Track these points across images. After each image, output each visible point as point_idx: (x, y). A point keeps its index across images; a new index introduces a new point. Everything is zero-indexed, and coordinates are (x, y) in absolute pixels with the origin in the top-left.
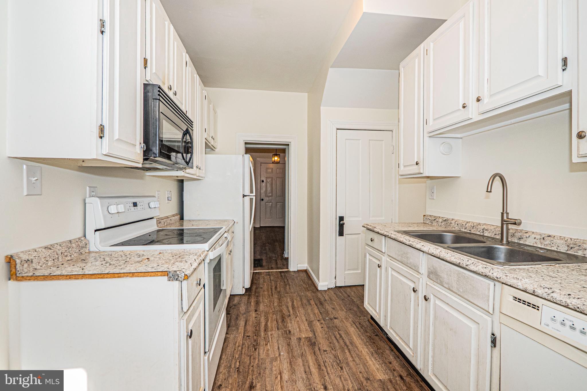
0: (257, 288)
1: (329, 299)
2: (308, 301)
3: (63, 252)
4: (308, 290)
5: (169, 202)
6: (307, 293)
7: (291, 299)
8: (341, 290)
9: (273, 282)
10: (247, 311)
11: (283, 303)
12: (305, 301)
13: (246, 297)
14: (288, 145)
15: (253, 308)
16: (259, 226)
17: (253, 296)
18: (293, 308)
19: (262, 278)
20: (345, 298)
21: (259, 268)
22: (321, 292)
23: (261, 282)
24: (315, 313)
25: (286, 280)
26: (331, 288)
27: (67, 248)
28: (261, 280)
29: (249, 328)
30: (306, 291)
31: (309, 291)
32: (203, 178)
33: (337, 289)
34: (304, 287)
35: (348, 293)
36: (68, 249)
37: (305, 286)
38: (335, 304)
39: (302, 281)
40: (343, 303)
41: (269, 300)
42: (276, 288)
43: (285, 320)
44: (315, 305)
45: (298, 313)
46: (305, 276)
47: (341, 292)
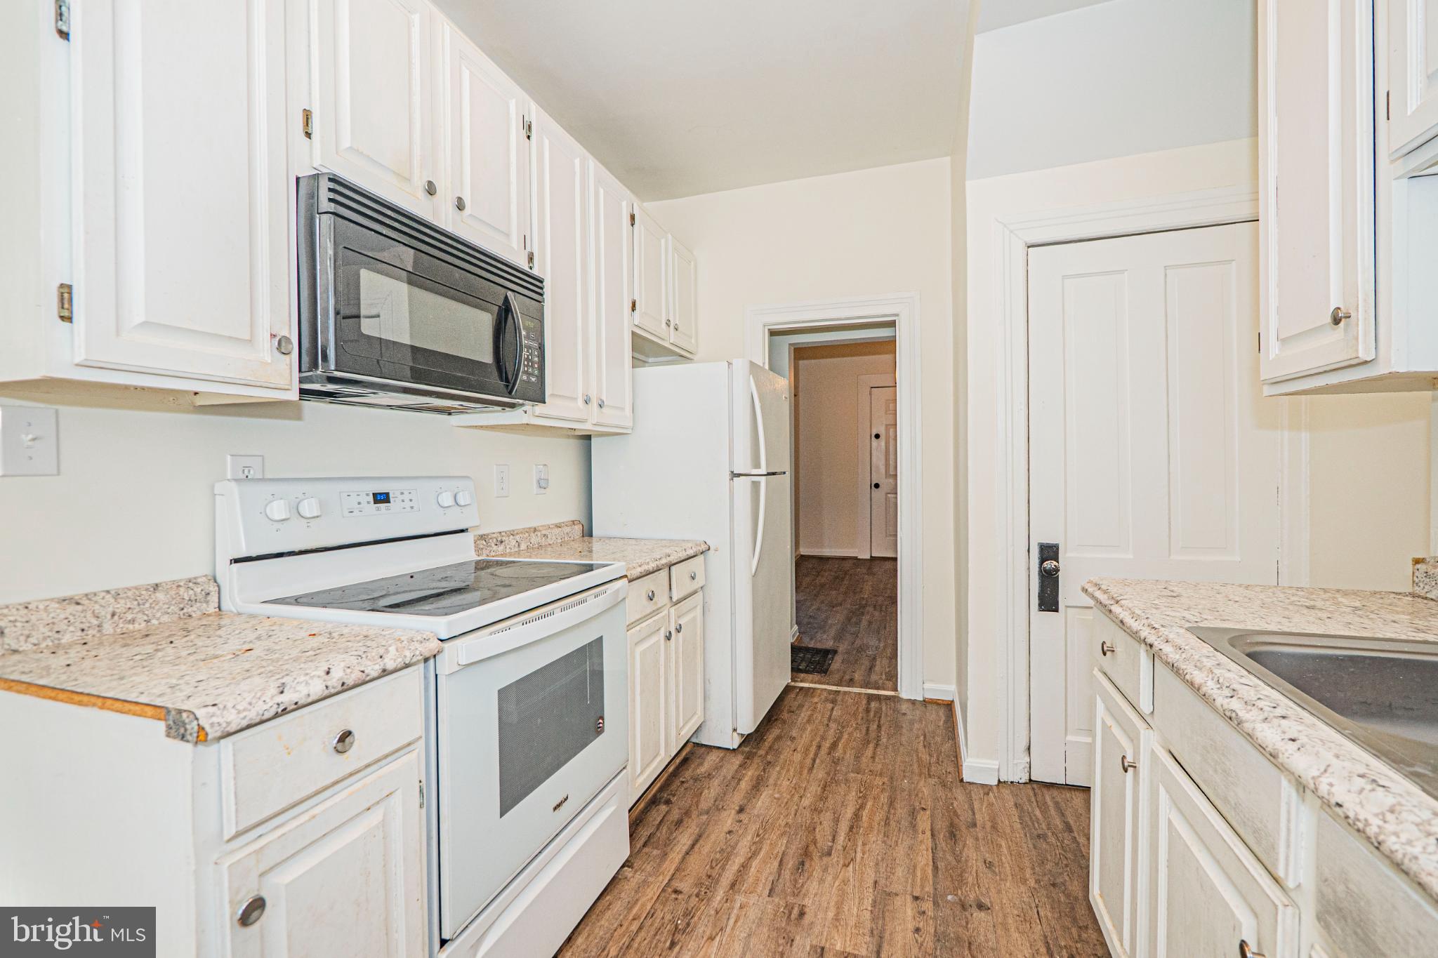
0: (779, 738)
1: (989, 825)
2: (913, 813)
3: (117, 611)
4: (929, 774)
5: (543, 491)
6: (922, 783)
7: (861, 792)
8: (1048, 799)
9: (833, 726)
10: (718, 807)
11: (830, 802)
12: (901, 811)
13: (737, 760)
14: (892, 324)
15: (737, 798)
16: (868, 557)
17: (757, 760)
18: (851, 828)
19: (807, 710)
20: (1050, 834)
21: (816, 677)
22: (969, 787)
23: (800, 719)
24: (915, 867)
25: (874, 727)
26: (1012, 782)
27: (136, 603)
28: (802, 715)
29: (697, 865)
30: (920, 775)
31: (930, 777)
32: (629, 431)
33: (1033, 789)
34: (919, 760)
35: (1068, 813)
36: (139, 605)
37: (925, 757)
38: (1005, 850)
39: (922, 738)
40: (1034, 852)
41: (794, 782)
42: (834, 746)
43: (807, 865)
44: (928, 833)
45: (859, 849)
46: (941, 723)
47: (1043, 807)
